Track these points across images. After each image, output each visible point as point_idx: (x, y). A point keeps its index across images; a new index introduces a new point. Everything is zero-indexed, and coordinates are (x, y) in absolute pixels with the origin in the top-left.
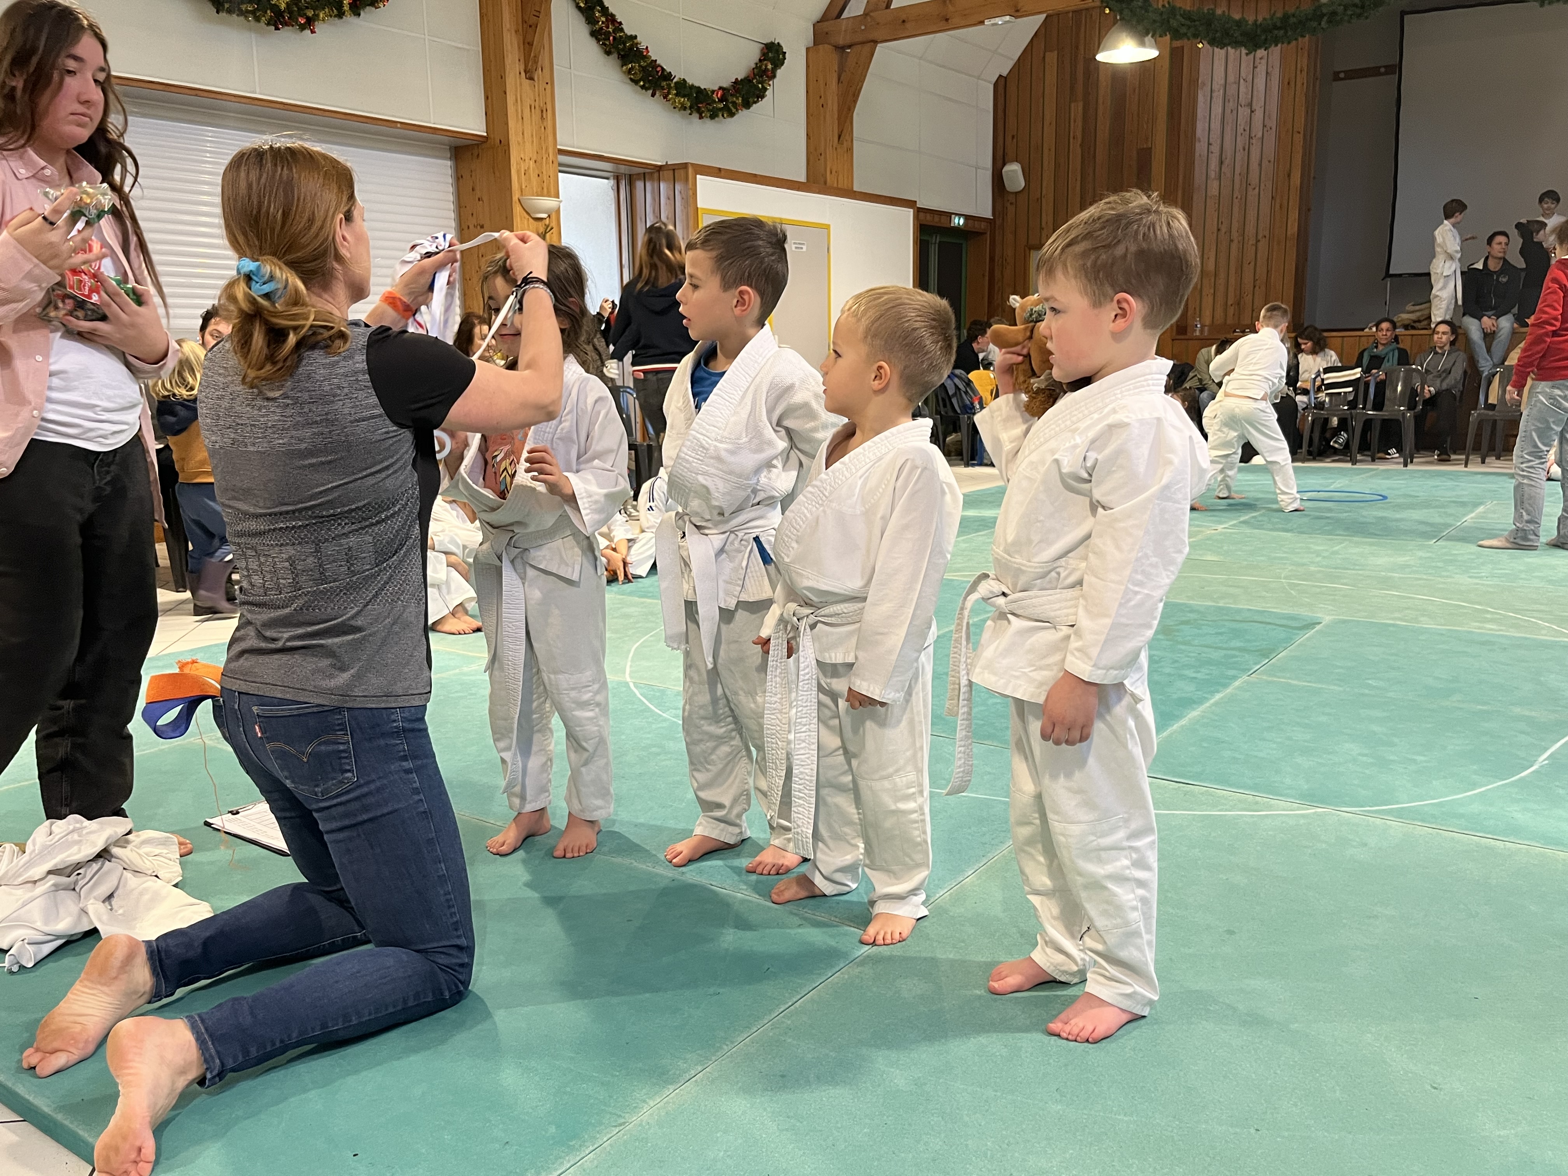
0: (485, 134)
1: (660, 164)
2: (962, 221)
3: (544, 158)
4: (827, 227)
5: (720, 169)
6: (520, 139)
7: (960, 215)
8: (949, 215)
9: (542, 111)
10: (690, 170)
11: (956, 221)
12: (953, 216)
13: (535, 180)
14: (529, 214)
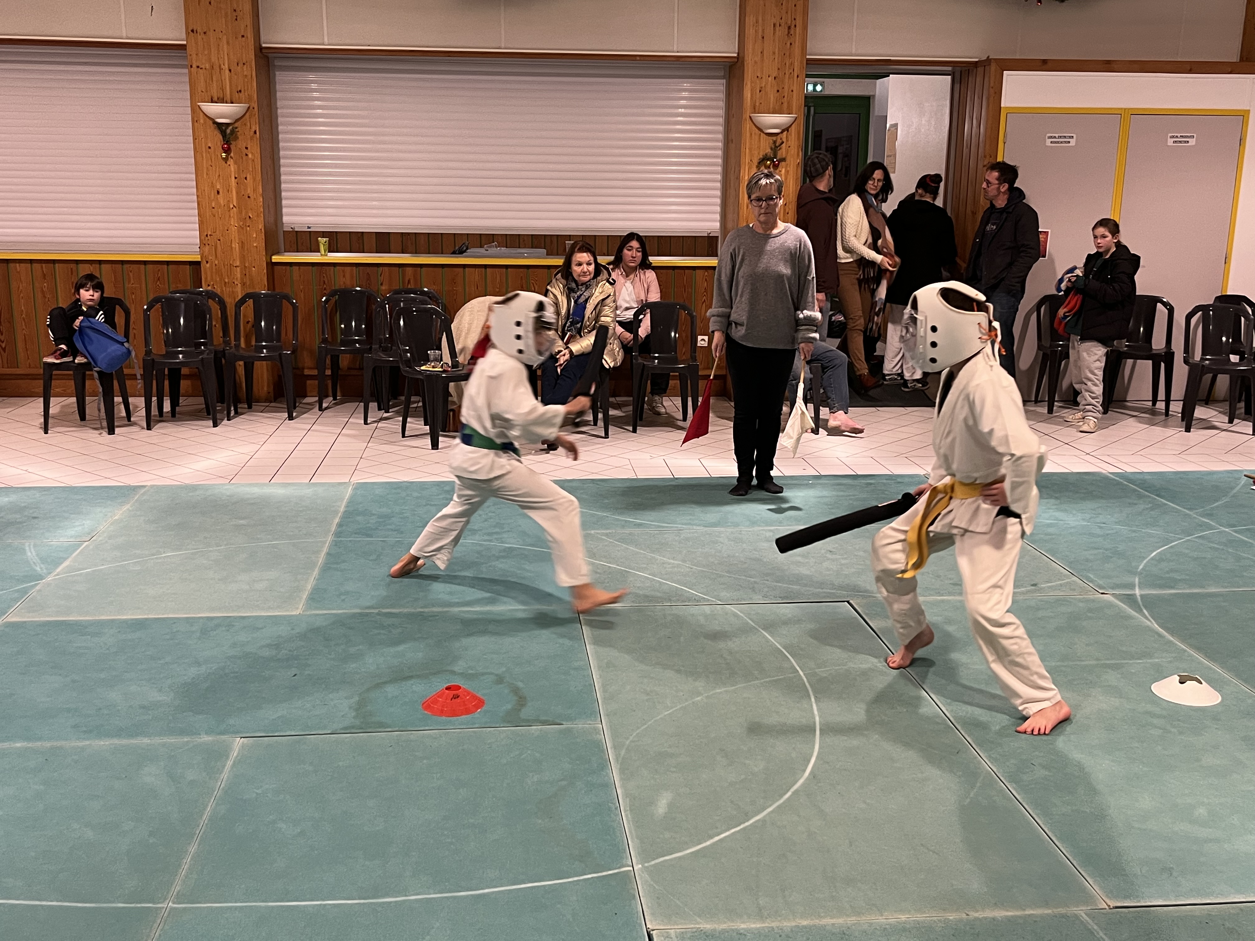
0: (736, 55)
1: (977, 60)
3: (787, 76)
4: (1243, 115)
5: (1045, 62)
6: (758, 58)
9: (789, 28)
10: (993, 67)
13: (772, 96)
14: (760, 130)
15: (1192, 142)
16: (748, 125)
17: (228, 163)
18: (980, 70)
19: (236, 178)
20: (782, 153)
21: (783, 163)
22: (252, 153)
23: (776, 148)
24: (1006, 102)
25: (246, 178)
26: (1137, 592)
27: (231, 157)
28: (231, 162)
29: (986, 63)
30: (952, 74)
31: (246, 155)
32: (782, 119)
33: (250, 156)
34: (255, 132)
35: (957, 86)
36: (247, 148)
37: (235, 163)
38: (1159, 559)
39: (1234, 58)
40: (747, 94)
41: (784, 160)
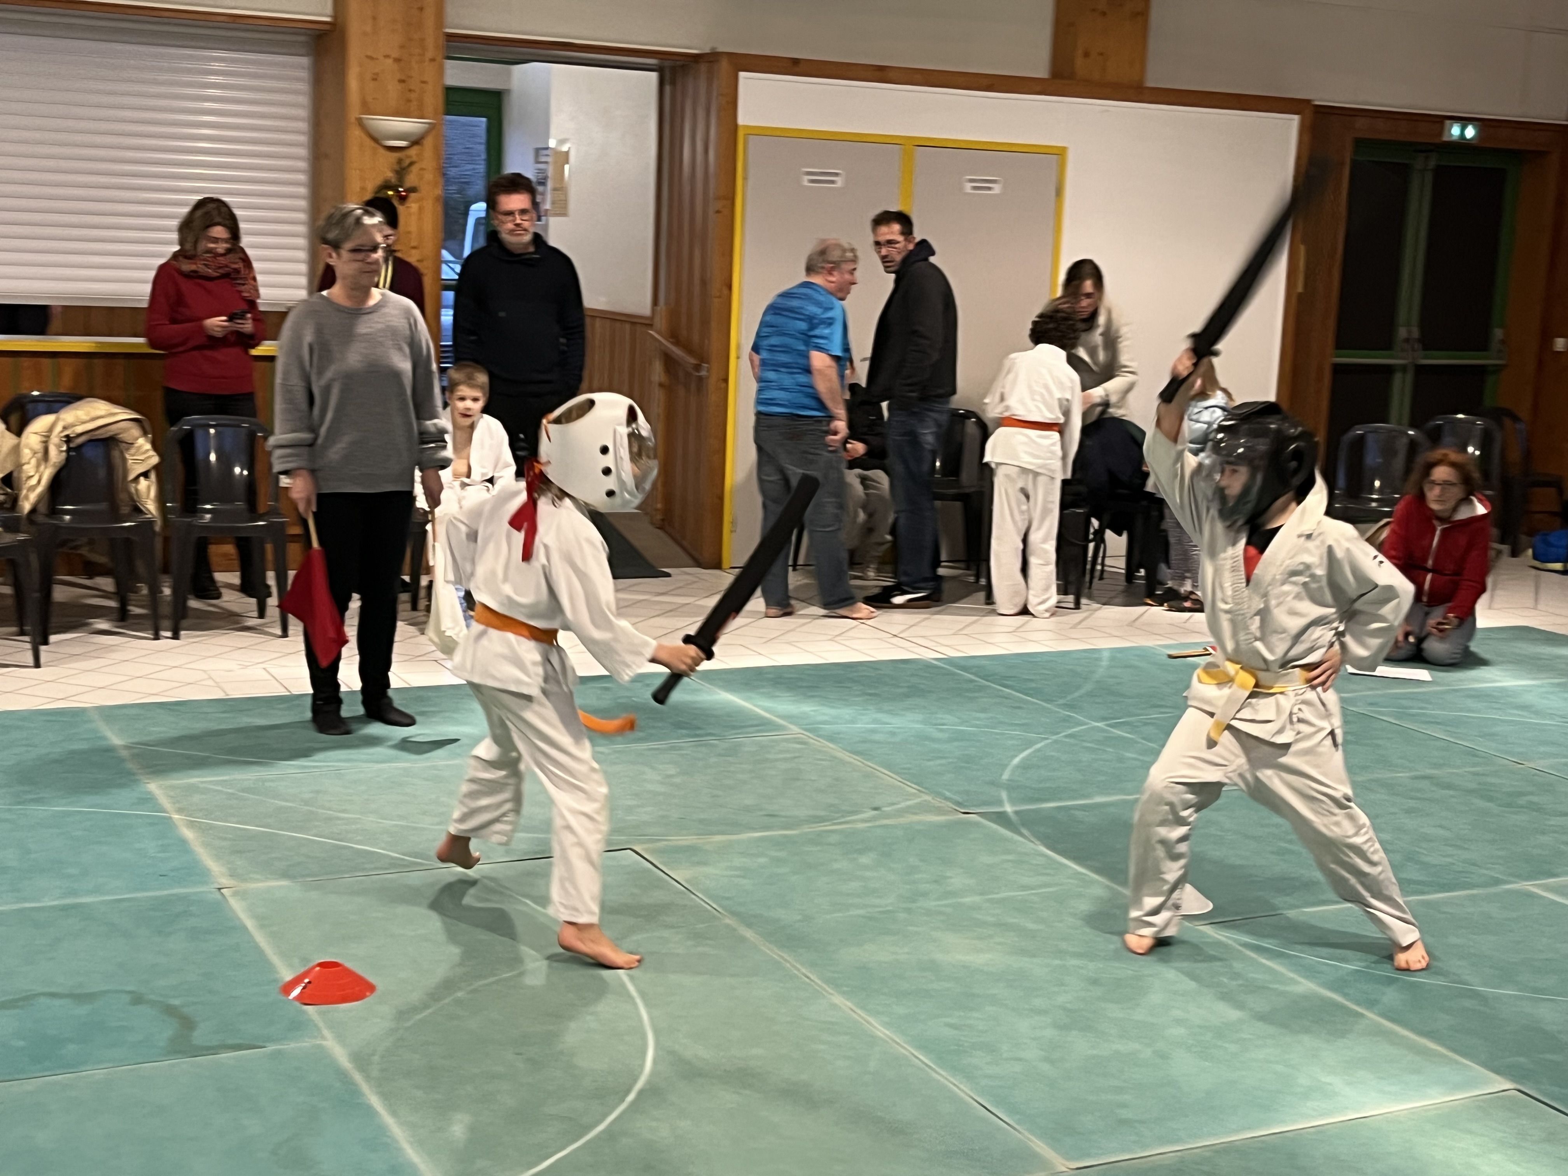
0: (329, 19)
1: (697, 52)
2: (1470, 132)
4: (1060, 153)
6: (368, 27)
7: (1464, 121)
8: (1440, 121)
10: (724, 64)
11: (1456, 131)
12: (1448, 122)
13: (393, 89)
14: (375, 140)
15: (997, 189)
16: (355, 134)
18: (703, 67)
20: (411, 180)
21: (413, 195)
23: (401, 171)
24: (744, 119)
26: (1009, 809)
29: (710, 59)
30: (659, 69)
32: (409, 125)
35: (668, 88)
38: (1025, 766)
39: (1042, 72)
40: (353, 84)
41: (413, 190)
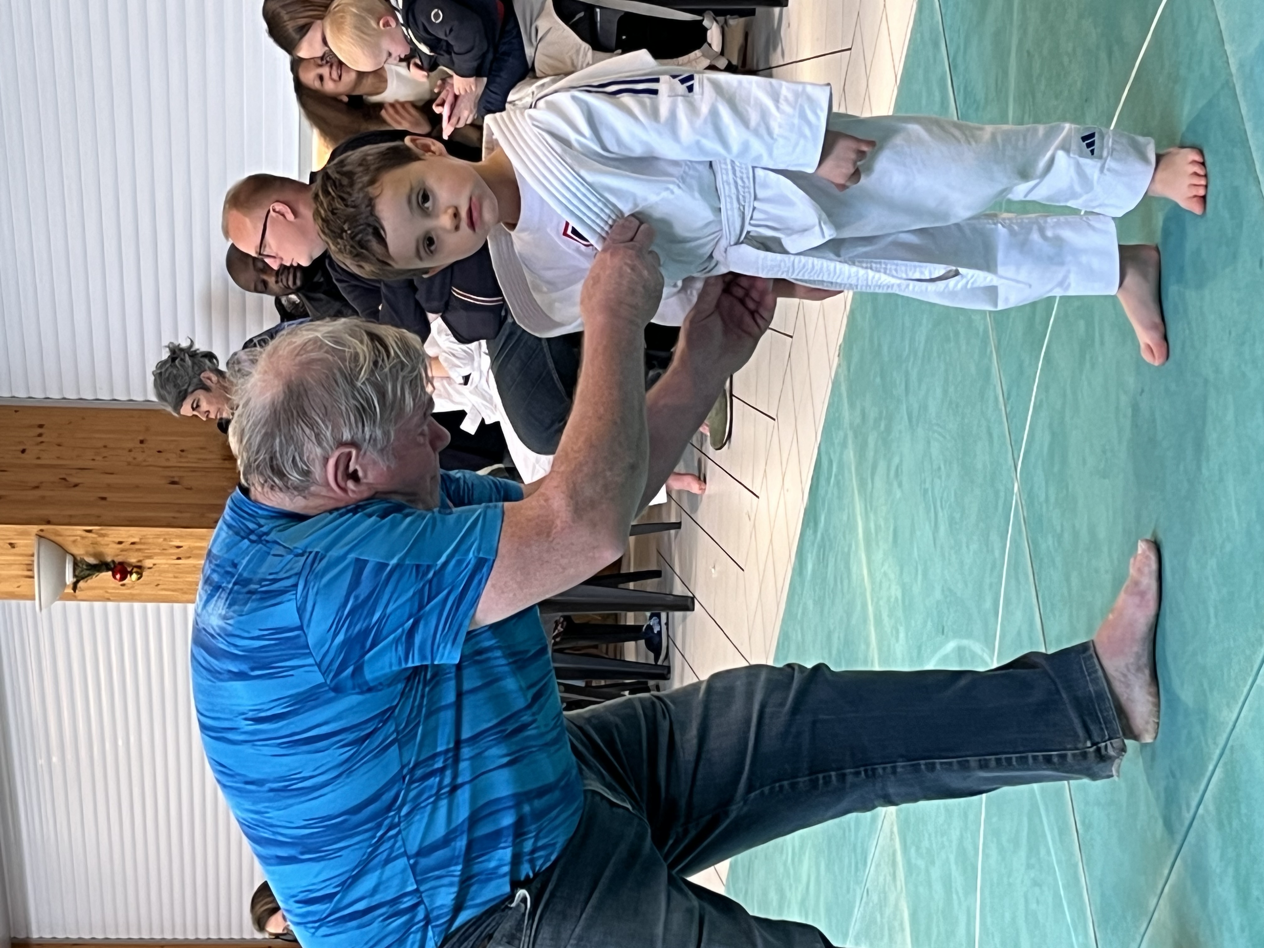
17: (151, 565)
19: (179, 558)
22: (132, 536)
25: (179, 547)
27: (140, 561)
28: (148, 563)
31: (133, 543)
33: (136, 540)
34: (89, 531)
36: (120, 543)
37: (150, 557)
